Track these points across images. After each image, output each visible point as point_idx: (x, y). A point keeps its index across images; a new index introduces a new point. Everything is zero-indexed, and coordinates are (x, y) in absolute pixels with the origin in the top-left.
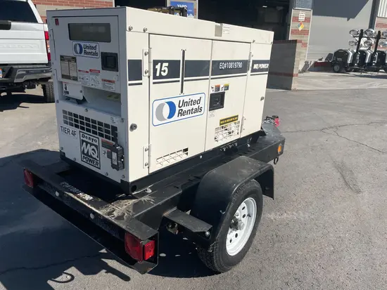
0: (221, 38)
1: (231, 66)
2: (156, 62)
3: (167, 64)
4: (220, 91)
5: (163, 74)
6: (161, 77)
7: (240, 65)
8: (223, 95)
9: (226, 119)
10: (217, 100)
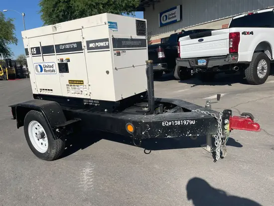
0: (56, 32)
1: (68, 47)
2: (32, 48)
3: (35, 49)
4: (64, 62)
5: (35, 53)
6: (34, 54)
7: (75, 46)
8: (66, 65)
9: (74, 81)
10: (64, 68)
